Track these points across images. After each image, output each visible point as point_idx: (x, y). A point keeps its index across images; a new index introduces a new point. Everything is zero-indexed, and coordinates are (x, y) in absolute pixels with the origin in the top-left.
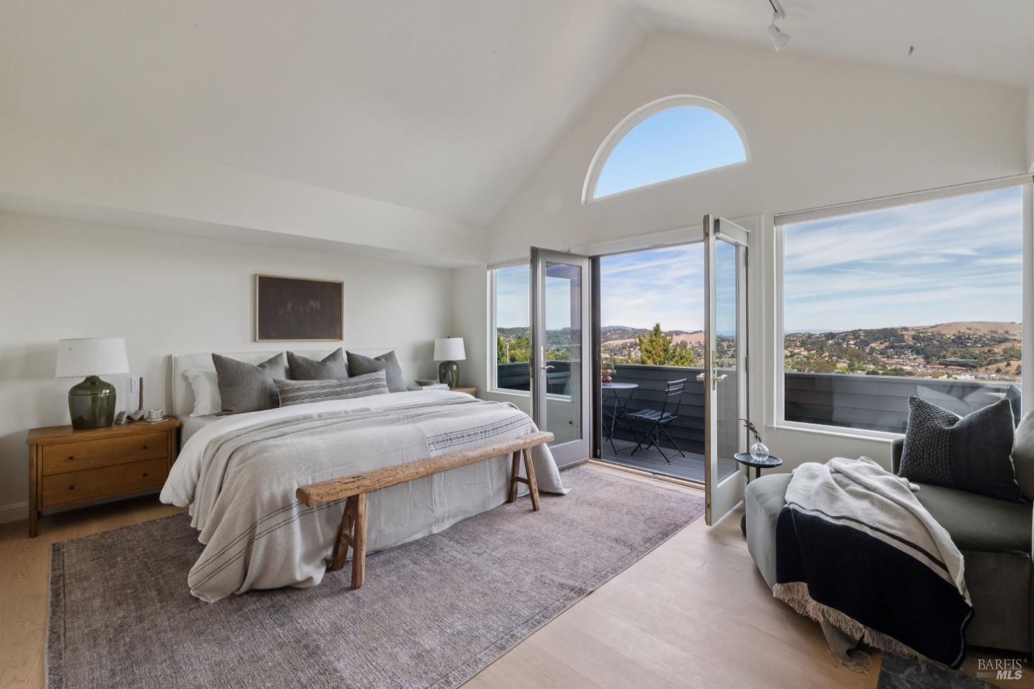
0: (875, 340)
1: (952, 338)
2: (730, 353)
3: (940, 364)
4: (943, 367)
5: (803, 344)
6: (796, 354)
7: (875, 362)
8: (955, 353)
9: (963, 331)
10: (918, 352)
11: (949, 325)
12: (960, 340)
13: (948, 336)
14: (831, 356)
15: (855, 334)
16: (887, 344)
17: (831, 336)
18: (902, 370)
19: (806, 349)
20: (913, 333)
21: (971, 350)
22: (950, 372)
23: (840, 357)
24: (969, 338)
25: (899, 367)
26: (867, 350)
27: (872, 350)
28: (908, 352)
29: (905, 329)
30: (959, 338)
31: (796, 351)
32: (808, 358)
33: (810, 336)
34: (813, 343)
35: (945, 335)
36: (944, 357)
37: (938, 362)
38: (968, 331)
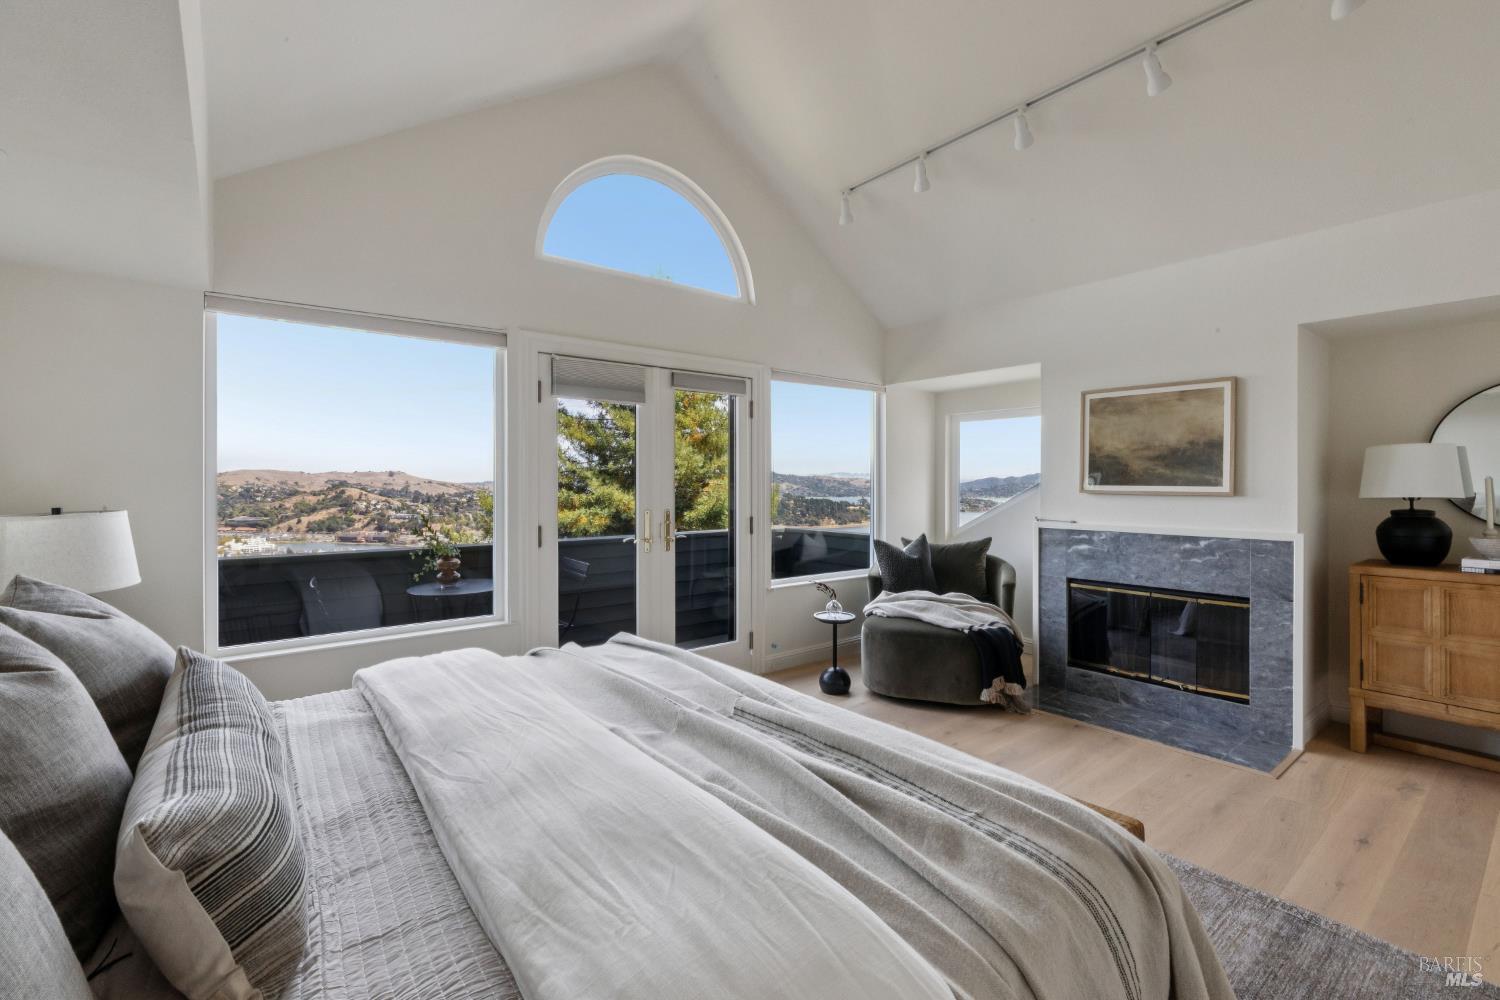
1: (240, 490)
3: (226, 525)
4: (229, 529)
8: (243, 510)
9: (251, 481)
11: (235, 474)
13: (234, 488)
21: (261, 505)
22: (239, 535)
24: (259, 491)
30: (247, 490)
35: (230, 487)
36: (231, 516)
37: (223, 523)
38: (257, 482)
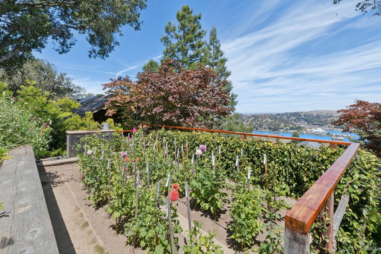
0: (292, 116)
2: (246, 120)
5: (270, 117)
6: (268, 121)
7: (292, 124)
10: (305, 120)
12: (318, 116)
14: (279, 122)
15: (286, 114)
16: (296, 117)
17: (279, 115)
18: (300, 126)
19: (271, 120)
20: (304, 114)
23: (281, 122)
25: (300, 125)
26: (290, 119)
27: (292, 119)
28: (302, 120)
29: (302, 112)
31: (268, 120)
32: (271, 123)
33: (272, 115)
34: (273, 117)
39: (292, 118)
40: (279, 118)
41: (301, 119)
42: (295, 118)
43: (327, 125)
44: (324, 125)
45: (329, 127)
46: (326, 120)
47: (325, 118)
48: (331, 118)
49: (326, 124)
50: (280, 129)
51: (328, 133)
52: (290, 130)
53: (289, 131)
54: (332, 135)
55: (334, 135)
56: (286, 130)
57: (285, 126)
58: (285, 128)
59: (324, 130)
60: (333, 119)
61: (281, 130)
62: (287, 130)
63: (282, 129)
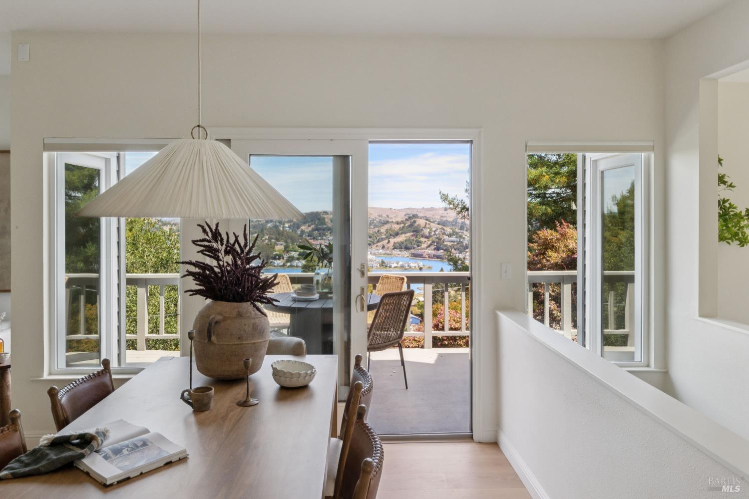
39: (303, 228)
40: (270, 228)
41: (324, 230)
42: (310, 229)
43: (380, 244)
44: (374, 244)
45: (383, 247)
46: (376, 230)
47: (375, 226)
48: (387, 227)
49: (378, 242)
50: (274, 258)
51: (383, 262)
52: (298, 259)
53: (295, 263)
54: (390, 267)
55: (393, 266)
56: (288, 261)
57: (287, 250)
58: (286, 256)
59: (375, 254)
60: (390, 229)
61: (277, 262)
62: (291, 259)
63: (279, 259)
